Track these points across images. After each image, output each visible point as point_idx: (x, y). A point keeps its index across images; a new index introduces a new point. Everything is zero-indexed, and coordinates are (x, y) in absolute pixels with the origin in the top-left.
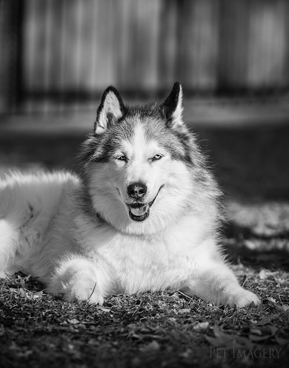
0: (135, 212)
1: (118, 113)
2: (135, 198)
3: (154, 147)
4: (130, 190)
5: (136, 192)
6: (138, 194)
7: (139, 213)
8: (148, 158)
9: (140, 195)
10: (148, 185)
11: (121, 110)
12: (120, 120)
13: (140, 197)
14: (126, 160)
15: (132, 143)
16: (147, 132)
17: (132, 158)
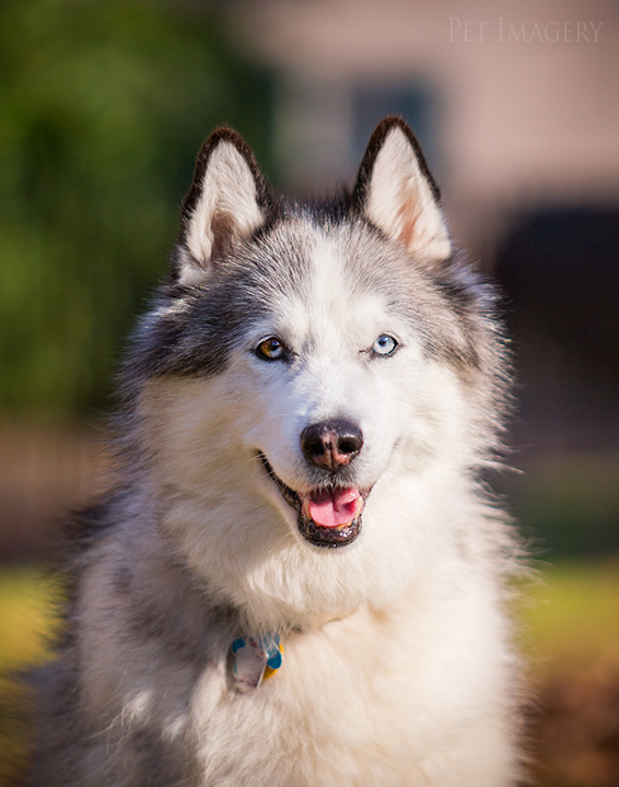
0: (323, 515)
1: (247, 214)
2: (325, 467)
3: (373, 313)
4: (312, 444)
5: (330, 446)
6: (336, 452)
7: (336, 519)
8: (358, 349)
9: (342, 458)
10: (365, 427)
11: (260, 202)
12: (258, 234)
13: (341, 465)
14: (286, 356)
15: (304, 299)
16: (351, 264)
17: (305, 348)
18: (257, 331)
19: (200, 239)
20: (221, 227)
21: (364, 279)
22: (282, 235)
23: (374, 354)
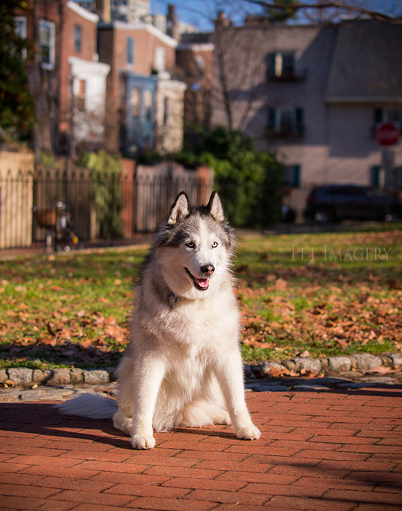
0: (202, 284)
1: (185, 211)
3: (213, 237)
7: (204, 285)
11: (188, 209)
12: (187, 217)
14: (194, 246)
15: (199, 234)
16: (208, 227)
17: (199, 245)
18: (188, 240)
19: (174, 215)
20: (179, 212)
21: (211, 229)
22: (192, 218)
23: (213, 247)
